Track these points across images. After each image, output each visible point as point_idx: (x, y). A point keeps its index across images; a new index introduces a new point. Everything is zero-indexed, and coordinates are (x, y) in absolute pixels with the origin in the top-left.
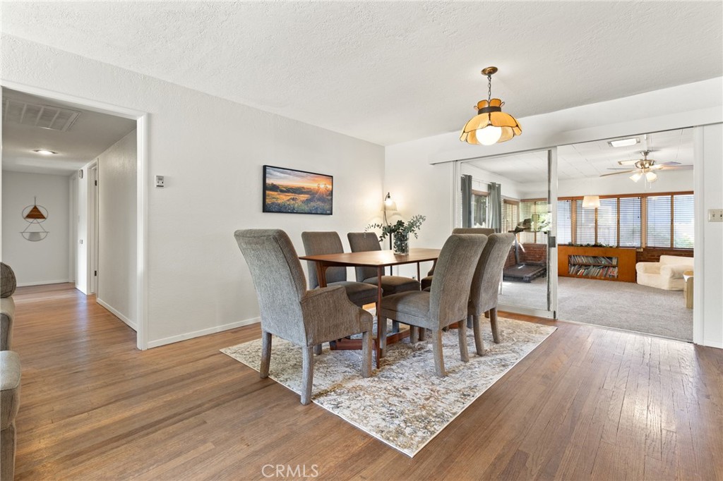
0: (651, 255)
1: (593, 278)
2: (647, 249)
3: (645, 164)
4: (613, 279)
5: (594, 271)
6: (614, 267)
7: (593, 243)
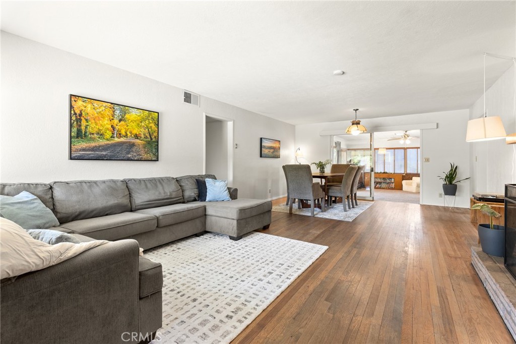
0: (408, 177)
1: (383, 188)
2: (407, 174)
3: (406, 136)
4: (392, 189)
5: (383, 185)
6: (393, 183)
7: (383, 172)
